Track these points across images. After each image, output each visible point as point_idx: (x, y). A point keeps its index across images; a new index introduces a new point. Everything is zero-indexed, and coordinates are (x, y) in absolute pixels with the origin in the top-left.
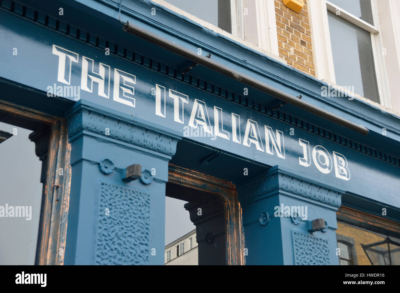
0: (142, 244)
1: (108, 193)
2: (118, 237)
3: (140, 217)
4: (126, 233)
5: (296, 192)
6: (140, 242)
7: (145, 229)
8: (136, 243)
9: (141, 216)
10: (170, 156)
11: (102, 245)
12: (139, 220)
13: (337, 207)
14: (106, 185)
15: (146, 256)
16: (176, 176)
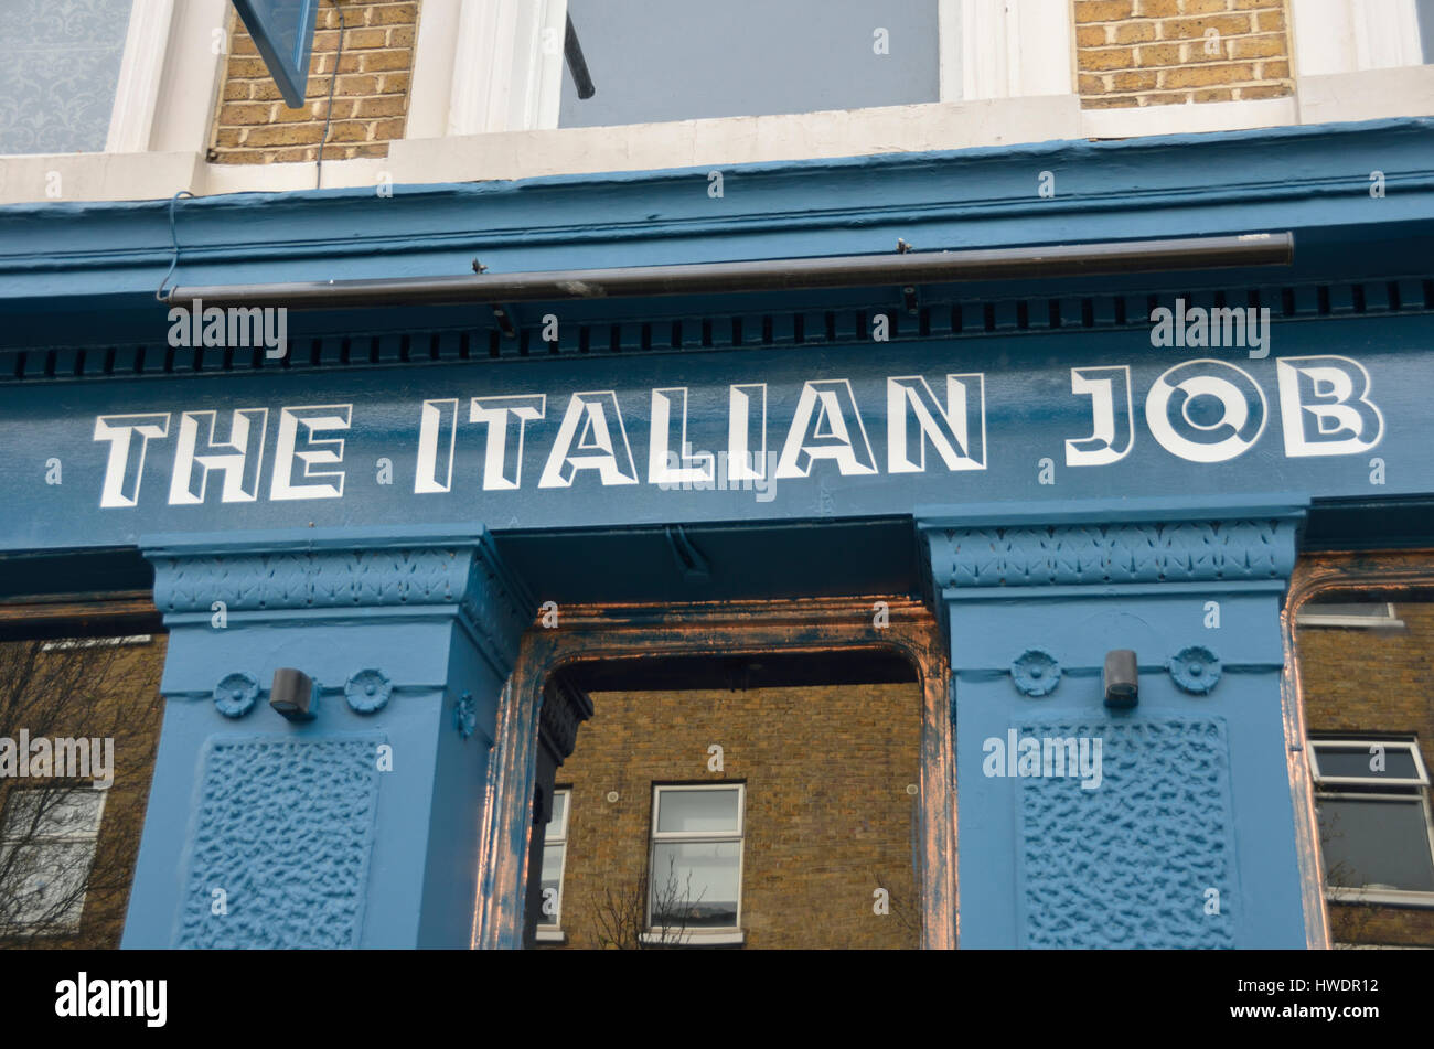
0: (330, 895)
1: (232, 770)
2: (254, 890)
3: (333, 817)
4: (279, 874)
5: (1027, 577)
6: (325, 889)
7: (349, 850)
8: (311, 896)
9: (337, 811)
10: (453, 603)
11: (198, 923)
12: (334, 825)
13: (1277, 579)
14: (231, 748)
15: (345, 927)
16: (688, 632)
